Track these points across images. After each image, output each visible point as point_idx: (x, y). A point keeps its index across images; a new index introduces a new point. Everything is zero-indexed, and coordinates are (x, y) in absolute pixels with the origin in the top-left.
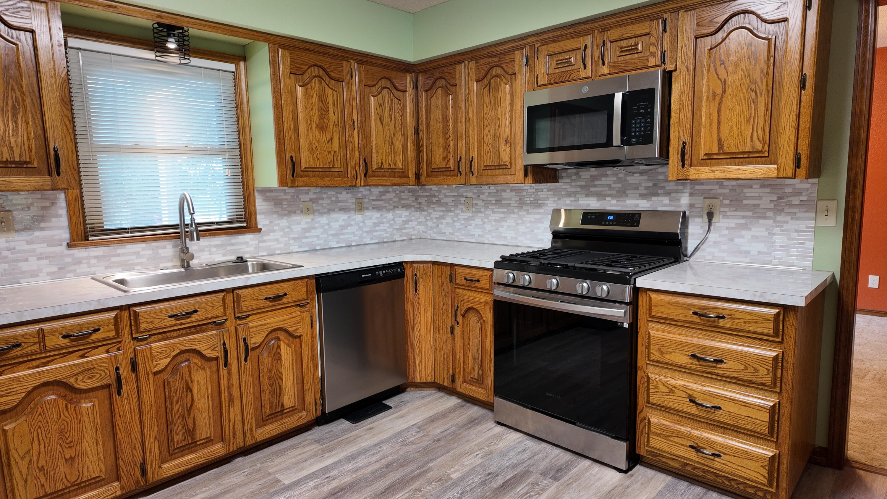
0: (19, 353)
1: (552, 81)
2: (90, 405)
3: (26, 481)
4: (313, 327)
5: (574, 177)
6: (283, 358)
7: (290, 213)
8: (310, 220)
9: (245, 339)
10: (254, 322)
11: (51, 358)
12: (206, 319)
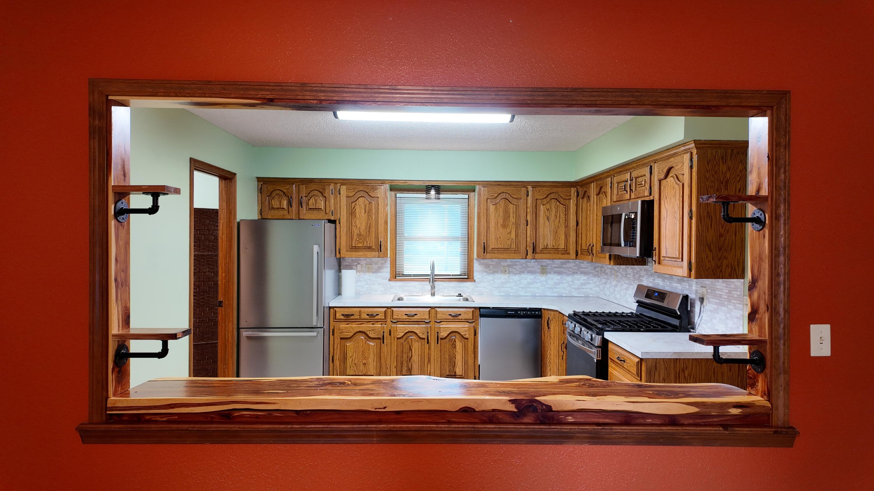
0: (353, 318)
1: (618, 200)
2: (373, 344)
4: (477, 336)
6: (457, 347)
7: (494, 272)
8: (507, 277)
9: (438, 333)
10: (443, 325)
11: (363, 322)
12: (420, 319)
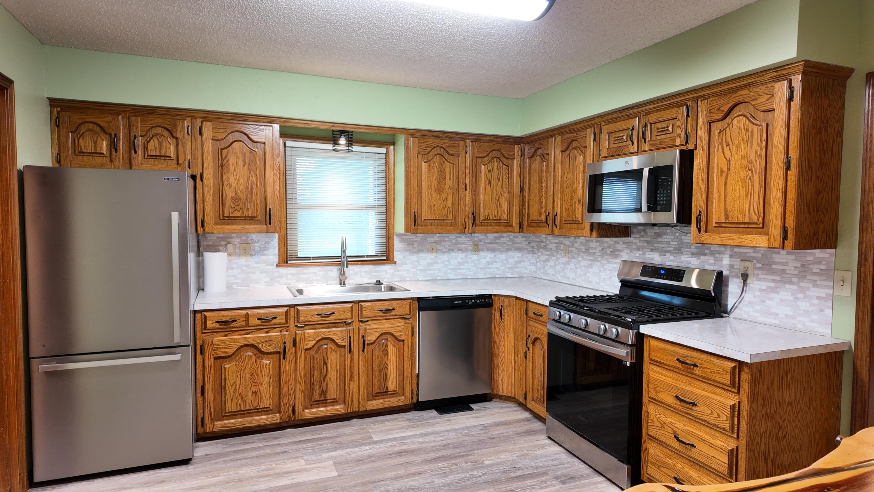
0: (236, 325)
1: (611, 155)
2: (268, 362)
3: (232, 400)
4: (414, 336)
5: (642, 233)
6: (389, 354)
7: (420, 251)
8: (434, 257)
9: (363, 336)
10: (371, 325)
11: (251, 331)
12: (339, 319)
